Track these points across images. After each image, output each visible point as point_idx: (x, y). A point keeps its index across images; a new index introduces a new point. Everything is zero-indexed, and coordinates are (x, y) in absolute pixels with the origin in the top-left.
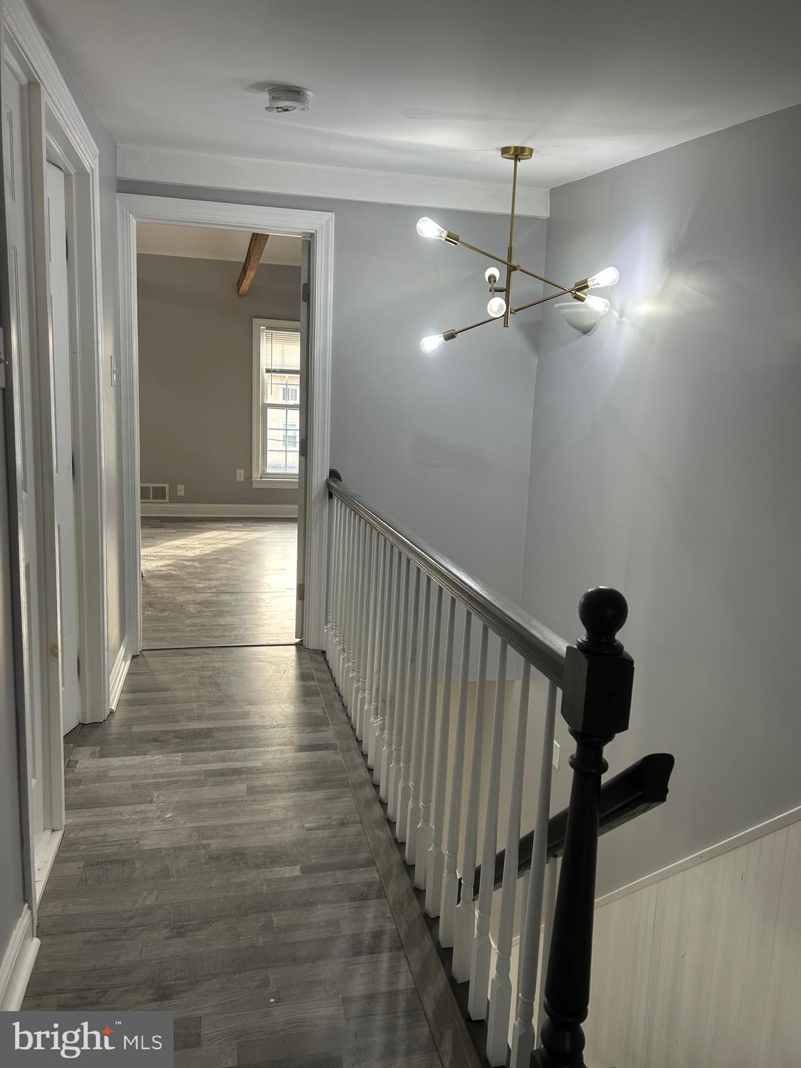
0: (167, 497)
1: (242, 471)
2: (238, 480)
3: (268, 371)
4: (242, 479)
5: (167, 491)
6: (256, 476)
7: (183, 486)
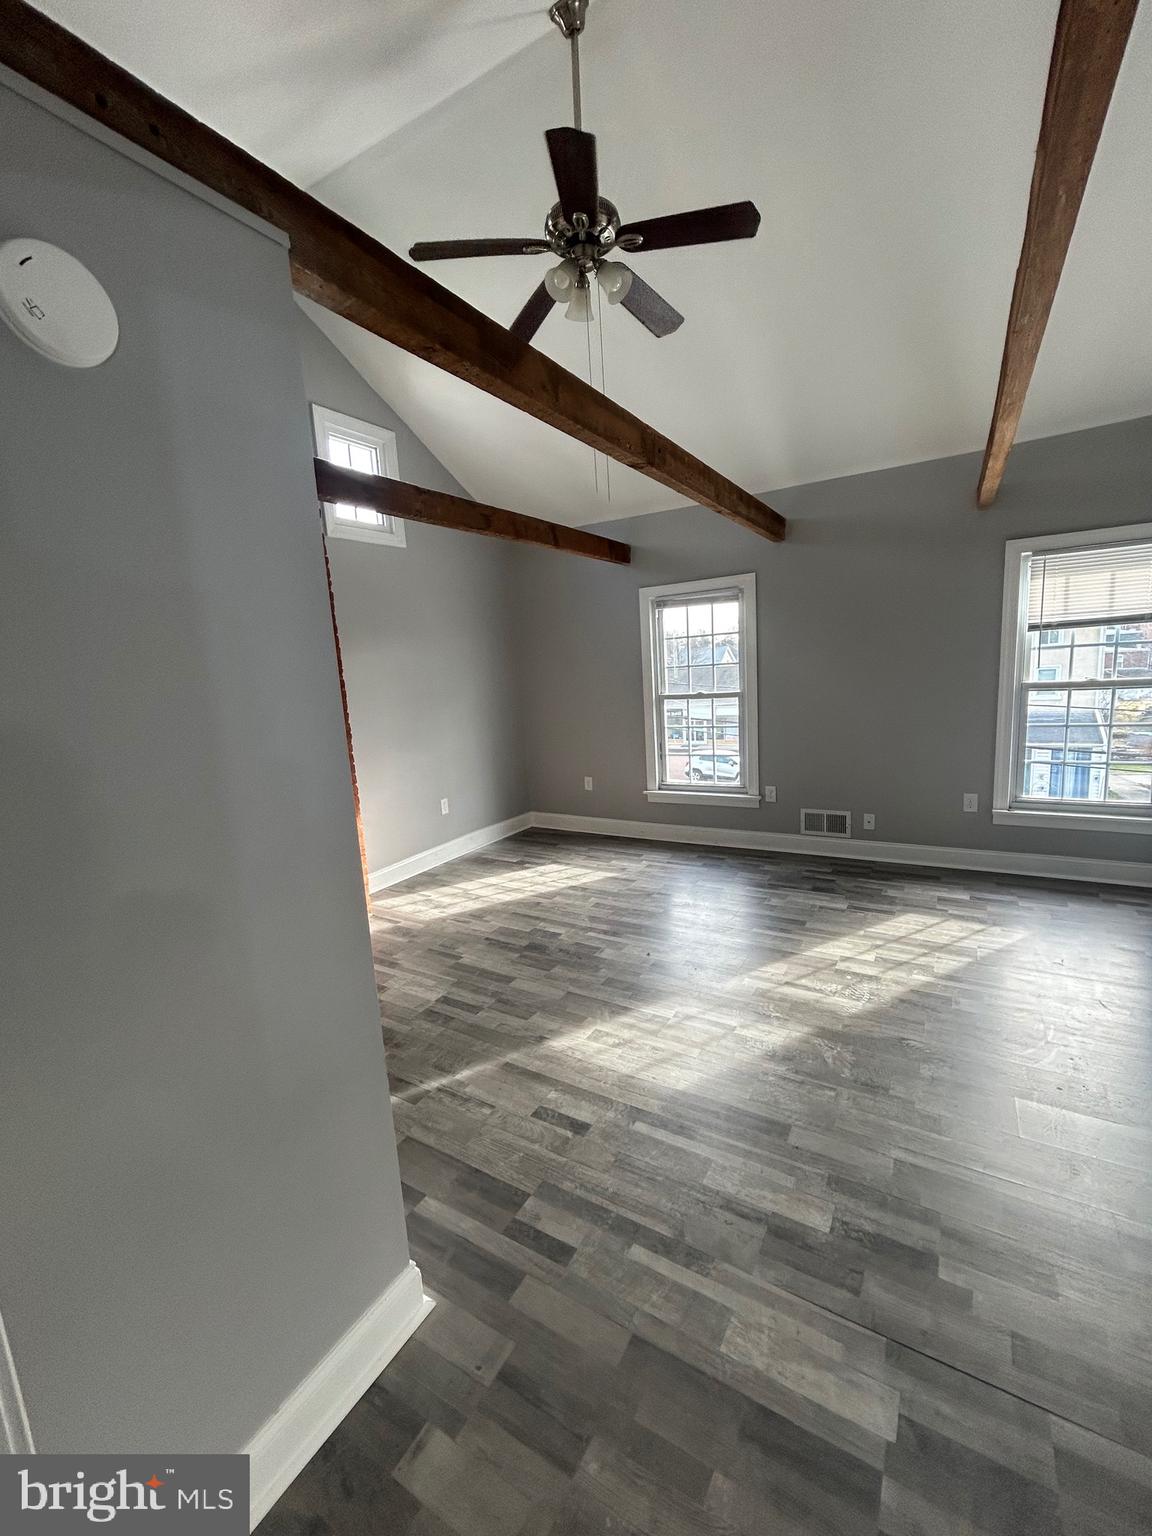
0: (848, 830)
1: (975, 796)
2: (966, 809)
3: (1032, 627)
4: (975, 809)
5: (848, 821)
6: (1000, 807)
7: (873, 816)
